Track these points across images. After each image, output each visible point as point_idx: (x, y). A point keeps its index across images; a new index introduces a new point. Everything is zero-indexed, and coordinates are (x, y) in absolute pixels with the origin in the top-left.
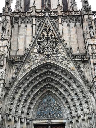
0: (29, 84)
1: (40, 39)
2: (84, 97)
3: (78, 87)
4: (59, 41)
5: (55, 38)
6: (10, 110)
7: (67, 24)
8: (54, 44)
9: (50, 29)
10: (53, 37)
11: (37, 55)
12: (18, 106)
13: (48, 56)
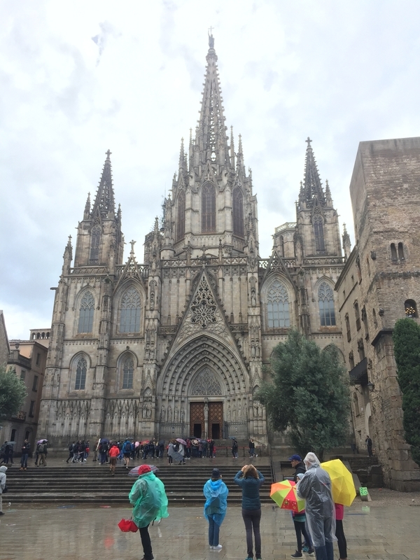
0: (183, 359)
1: (195, 303)
2: (242, 375)
3: (236, 363)
4: (217, 306)
5: (212, 302)
6: (164, 389)
7: (229, 278)
8: (211, 309)
9: (207, 289)
10: (210, 300)
11: (191, 326)
12: (171, 384)
13: (204, 326)
